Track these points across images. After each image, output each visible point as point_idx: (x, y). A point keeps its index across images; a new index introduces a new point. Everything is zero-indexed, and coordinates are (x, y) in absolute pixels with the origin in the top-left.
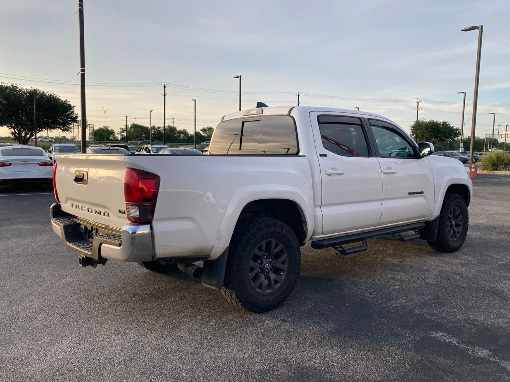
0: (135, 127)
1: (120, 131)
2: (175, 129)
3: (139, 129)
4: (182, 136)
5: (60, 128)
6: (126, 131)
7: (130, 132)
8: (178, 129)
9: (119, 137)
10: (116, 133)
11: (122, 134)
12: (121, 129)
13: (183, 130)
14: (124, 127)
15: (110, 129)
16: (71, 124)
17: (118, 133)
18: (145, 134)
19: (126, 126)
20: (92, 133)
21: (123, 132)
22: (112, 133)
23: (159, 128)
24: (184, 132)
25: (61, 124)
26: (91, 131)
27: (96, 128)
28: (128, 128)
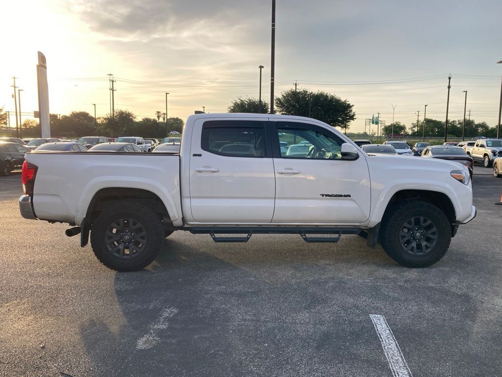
0: (428, 121)
1: (412, 126)
2: (472, 122)
3: (432, 124)
4: (480, 130)
5: (339, 126)
6: (418, 126)
7: (422, 126)
8: (476, 122)
9: (410, 132)
10: (407, 129)
11: (414, 129)
12: (413, 124)
13: (483, 124)
14: (416, 122)
15: (402, 124)
16: (349, 122)
17: (409, 129)
18: (438, 128)
19: (418, 121)
20: (383, 129)
21: (414, 127)
22: (403, 128)
23: (453, 122)
24: (483, 125)
25: (339, 121)
26: (383, 127)
27: (388, 124)
28: (420, 123)
